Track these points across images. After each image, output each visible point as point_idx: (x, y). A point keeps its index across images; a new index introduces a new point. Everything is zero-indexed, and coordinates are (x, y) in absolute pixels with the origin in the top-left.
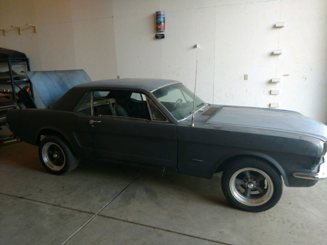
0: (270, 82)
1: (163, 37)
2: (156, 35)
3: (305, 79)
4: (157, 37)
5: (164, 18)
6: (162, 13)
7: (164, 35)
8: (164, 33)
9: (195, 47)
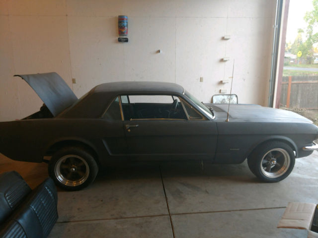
0: (221, 83)
1: (126, 40)
2: (119, 38)
3: (244, 80)
4: (120, 40)
5: (127, 22)
6: (125, 17)
7: (127, 39)
8: (127, 37)
9: (159, 51)
